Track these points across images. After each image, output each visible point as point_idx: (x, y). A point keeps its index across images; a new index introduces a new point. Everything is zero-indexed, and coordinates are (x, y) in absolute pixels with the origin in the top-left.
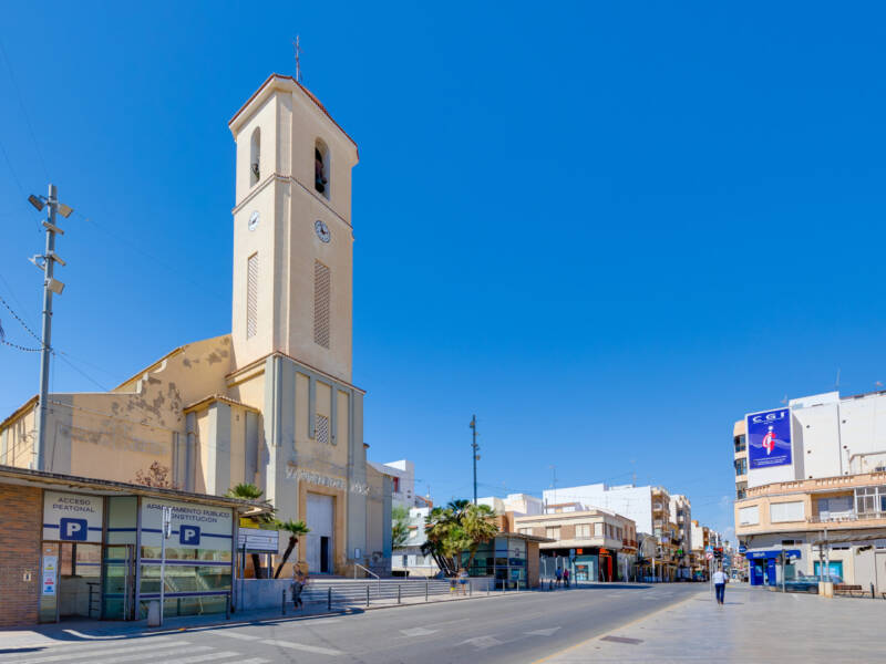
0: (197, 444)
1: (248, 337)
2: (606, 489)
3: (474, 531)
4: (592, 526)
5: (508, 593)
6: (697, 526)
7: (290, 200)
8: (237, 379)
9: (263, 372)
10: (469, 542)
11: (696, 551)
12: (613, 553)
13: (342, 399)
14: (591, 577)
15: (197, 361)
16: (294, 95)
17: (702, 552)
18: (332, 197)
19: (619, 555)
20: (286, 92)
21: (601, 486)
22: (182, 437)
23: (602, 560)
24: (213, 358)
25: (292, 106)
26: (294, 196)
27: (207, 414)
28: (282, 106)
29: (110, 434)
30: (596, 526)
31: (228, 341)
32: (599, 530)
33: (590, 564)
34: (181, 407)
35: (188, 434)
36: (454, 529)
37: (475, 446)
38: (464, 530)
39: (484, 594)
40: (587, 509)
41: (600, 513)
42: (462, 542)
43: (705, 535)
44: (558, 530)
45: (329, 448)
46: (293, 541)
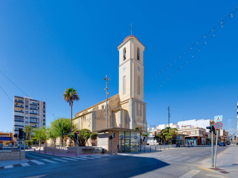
0: (115, 118)
1: (123, 94)
2: (196, 121)
3: (173, 134)
4: (196, 131)
5: (179, 148)
6: (221, 129)
7: (133, 63)
8: (121, 104)
9: (128, 102)
10: (172, 137)
11: (221, 136)
12: (200, 138)
13: (142, 106)
14: (195, 144)
15: (113, 101)
16: (134, 39)
17: (223, 137)
18: (140, 60)
19: (202, 138)
20: (132, 39)
21: (195, 120)
22: (112, 117)
23: (198, 140)
24: (116, 100)
25: (133, 42)
26: (134, 63)
27: (118, 112)
28: (131, 43)
29: (101, 118)
30: (197, 131)
31: (118, 95)
32: (198, 132)
33: (195, 141)
34: (111, 110)
35: (113, 116)
36: (168, 134)
37: (169, 114)
38: (170, 134)
39: (175, 148)
40: (193, 126)
41: (198, 128)
42: (170, 136)
43: (224, 132)
44: (186, 132)
45: (140, 117)
46: (145, 138)
